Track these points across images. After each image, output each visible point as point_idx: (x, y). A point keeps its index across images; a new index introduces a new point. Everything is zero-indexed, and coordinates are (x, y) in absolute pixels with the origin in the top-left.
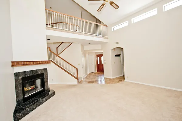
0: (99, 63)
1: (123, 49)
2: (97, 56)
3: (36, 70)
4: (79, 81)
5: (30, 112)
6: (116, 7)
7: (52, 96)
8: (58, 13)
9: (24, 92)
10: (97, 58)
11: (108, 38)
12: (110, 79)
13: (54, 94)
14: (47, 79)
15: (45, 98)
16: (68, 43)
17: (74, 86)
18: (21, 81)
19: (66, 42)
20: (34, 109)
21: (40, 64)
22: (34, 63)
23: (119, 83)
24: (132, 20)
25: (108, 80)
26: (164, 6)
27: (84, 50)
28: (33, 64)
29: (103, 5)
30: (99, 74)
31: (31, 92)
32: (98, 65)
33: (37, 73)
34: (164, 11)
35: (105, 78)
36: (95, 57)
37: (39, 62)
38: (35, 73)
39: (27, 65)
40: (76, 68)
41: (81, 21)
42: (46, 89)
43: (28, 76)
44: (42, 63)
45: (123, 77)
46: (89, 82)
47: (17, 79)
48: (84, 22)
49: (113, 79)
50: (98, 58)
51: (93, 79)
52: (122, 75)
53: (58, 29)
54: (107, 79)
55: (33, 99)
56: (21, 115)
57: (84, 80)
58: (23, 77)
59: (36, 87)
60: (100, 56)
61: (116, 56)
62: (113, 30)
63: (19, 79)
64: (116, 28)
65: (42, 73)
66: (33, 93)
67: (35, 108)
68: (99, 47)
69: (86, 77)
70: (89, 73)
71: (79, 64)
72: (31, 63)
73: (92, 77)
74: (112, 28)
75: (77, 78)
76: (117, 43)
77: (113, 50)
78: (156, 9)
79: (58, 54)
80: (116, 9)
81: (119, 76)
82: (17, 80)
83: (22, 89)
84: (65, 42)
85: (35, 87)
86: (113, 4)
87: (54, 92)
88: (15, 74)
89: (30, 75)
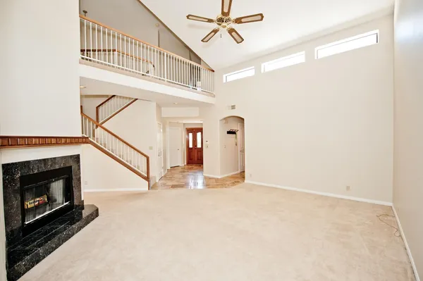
0: (191, 146)
1: (243, 119)
2: (189, 131)
3: (55, 158)
4: (151, 185)
5: (44, 257)
6: (239, 40)
7: (93, 219)
8: (109, 30)
9: (25, 212)
10: (188, 135)
11: (214, 96)
12: (217, 180)
13: (97, 215)
14: (79, 180)
15: (77, 223)
16: (127, 98)
17: (139, 195)
18: (18, 185)
19: (120, 97)
20: (54, 249)
21: (66, 143)
22: (53, 141)
23: (233, 187)
24: (262, 65)
25: (212, 180)
26: (316, 49)
27: (163, 116)
28: (50, 144)
29: (215, 31)
30: (190, 169)
31: (41, 210)
32: (189, 151)
33: (57, 167)
34: (316, 58)
35: (205, 178)
36: (184, 133)
37: (63, 141)
38: (51, 166)
39: (35, 145)
40: (145, 156)
41: (157, 52)
42: (76, 202)
43: (36, 172)
44: (71, 143)
45: (242, 175)
46: (173, 187)
47: (8, 179)
48: (167, 56)
49: (223, 179)
50: (191, 135)
51: (181, 181)
52: (239, 172)
53: (109, 65)
54: (210, 178)
55: (47, 227)
56: (25, 265)
57: (161, 182)
58: (24, 174)
59: (51, 200)
60: (194, 131)
61: (229, 133)
62: (224, 81)
63: (13, 180)
64: (232, 77)
65: (68, 165)
66: (44, 214)
67: (56, 248)
68: (195, 112)
69: (165, 176)
70: (169, 168)
71: (151, 148)
72: (45, 141)
73: (178, 175)
74: (224, 76)
75: (147, 179)
76: (233, 107)
77: (224, 121)
78: (303, 52)
79: (101, 122)
80: (238, 43)
81: (234, 173)
82: (10, 182)
83: (20, 204)
84: (117, 96)
85: (48, 198)
86: (234, 34)
87: (97, 210)
88: (4, 166)
89: (40, 170)
